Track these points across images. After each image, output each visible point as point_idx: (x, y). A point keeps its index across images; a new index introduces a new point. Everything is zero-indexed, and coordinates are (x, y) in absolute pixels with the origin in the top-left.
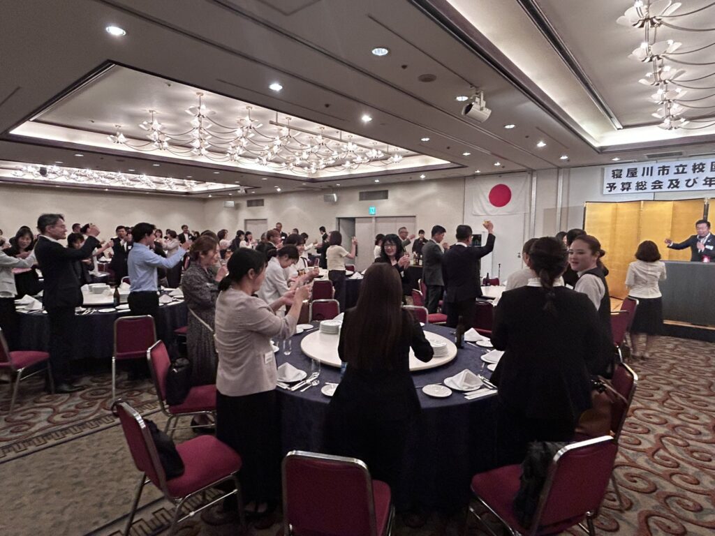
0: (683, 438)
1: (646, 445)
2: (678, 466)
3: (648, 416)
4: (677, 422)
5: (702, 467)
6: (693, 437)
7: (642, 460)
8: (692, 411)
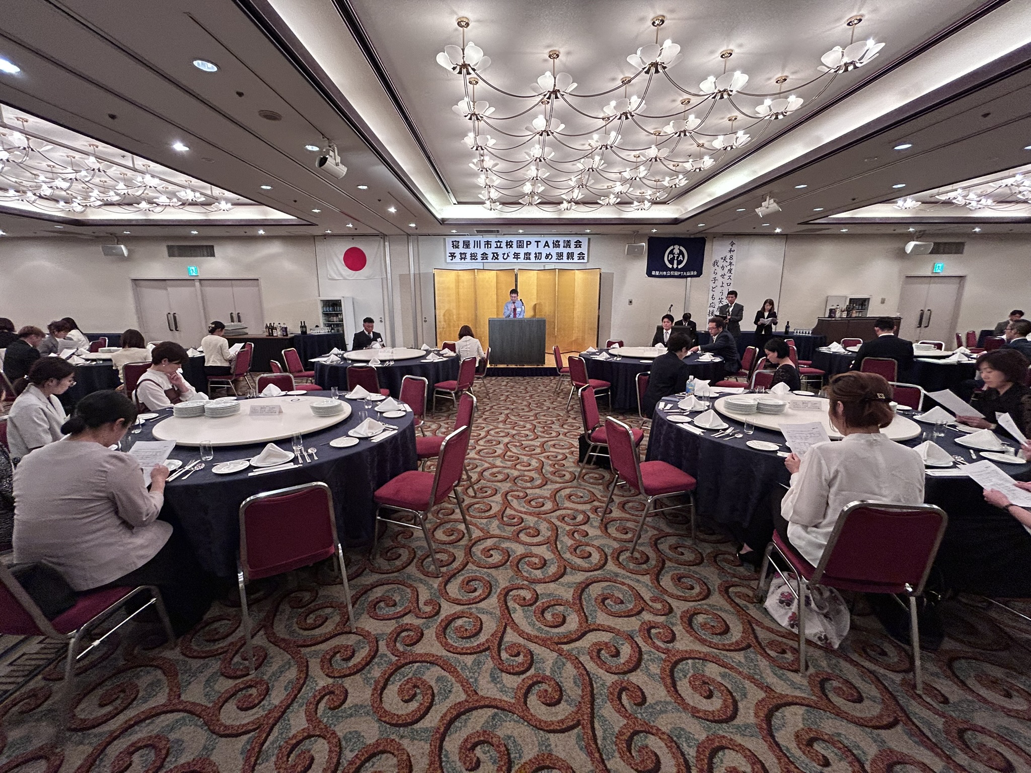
0: (519, 441)
1: (499, 452)
2: (518, 459)
3: (497, 433)
4: (514, 432)
5: (530, 455)
6: (524, 439)
7: (498, 462)
8: (522, 423)
